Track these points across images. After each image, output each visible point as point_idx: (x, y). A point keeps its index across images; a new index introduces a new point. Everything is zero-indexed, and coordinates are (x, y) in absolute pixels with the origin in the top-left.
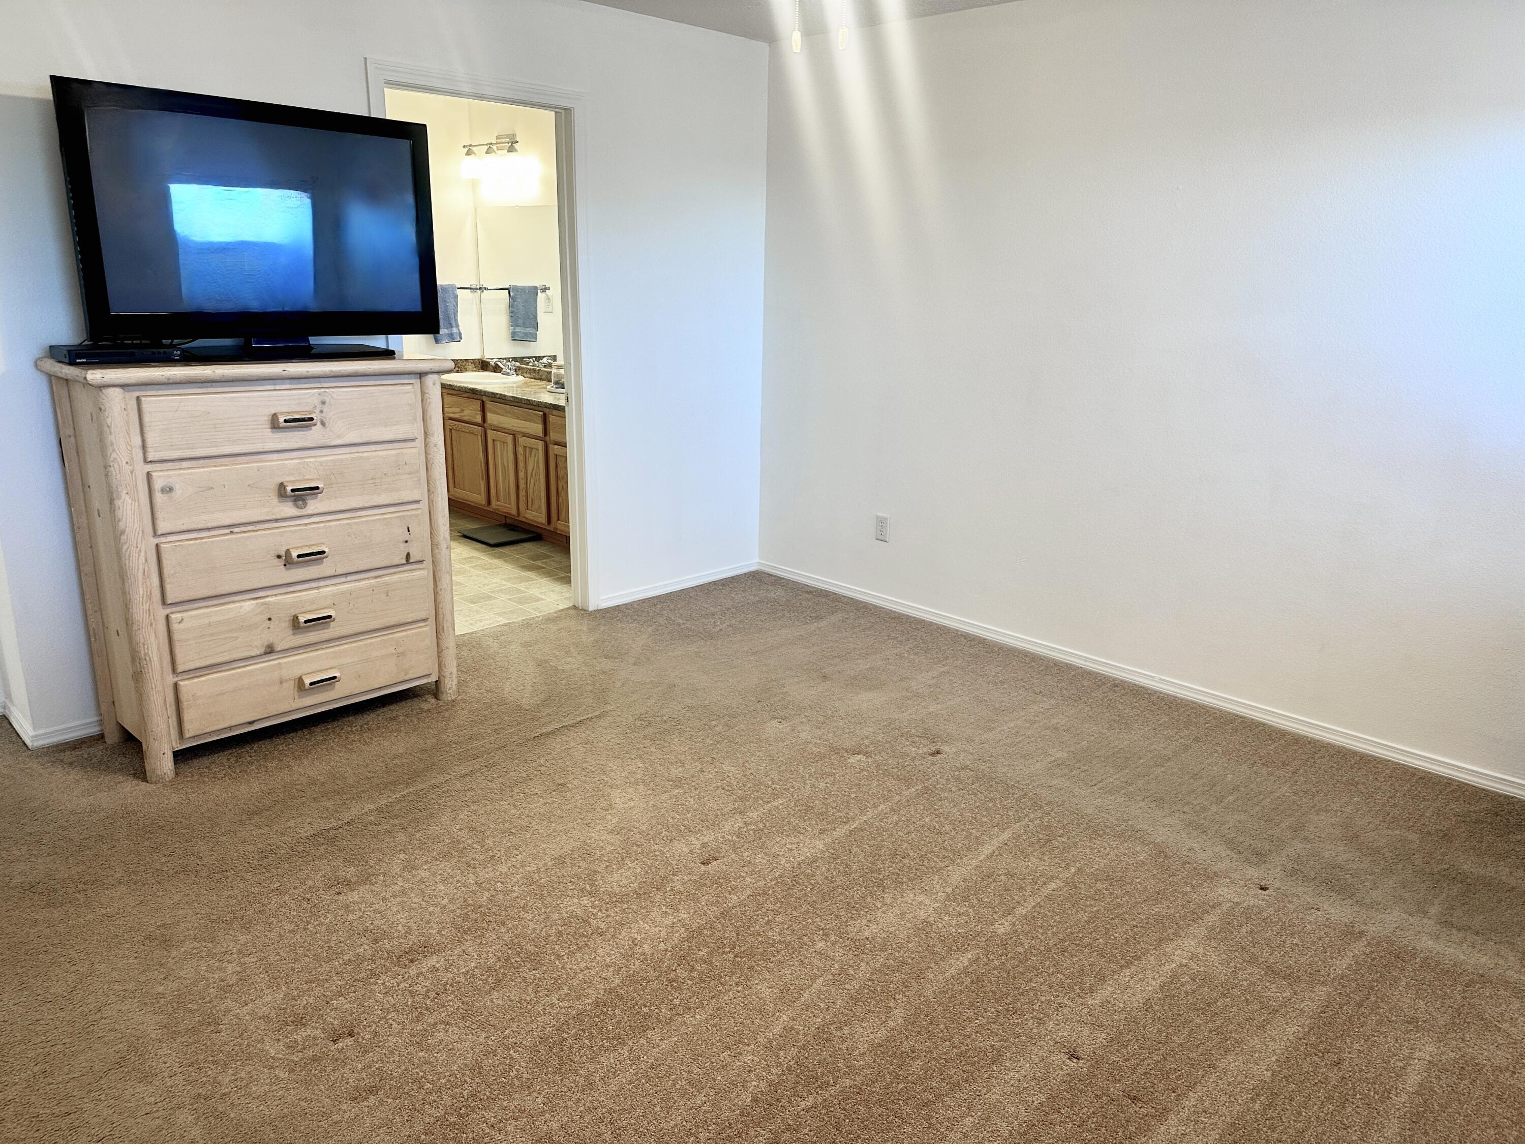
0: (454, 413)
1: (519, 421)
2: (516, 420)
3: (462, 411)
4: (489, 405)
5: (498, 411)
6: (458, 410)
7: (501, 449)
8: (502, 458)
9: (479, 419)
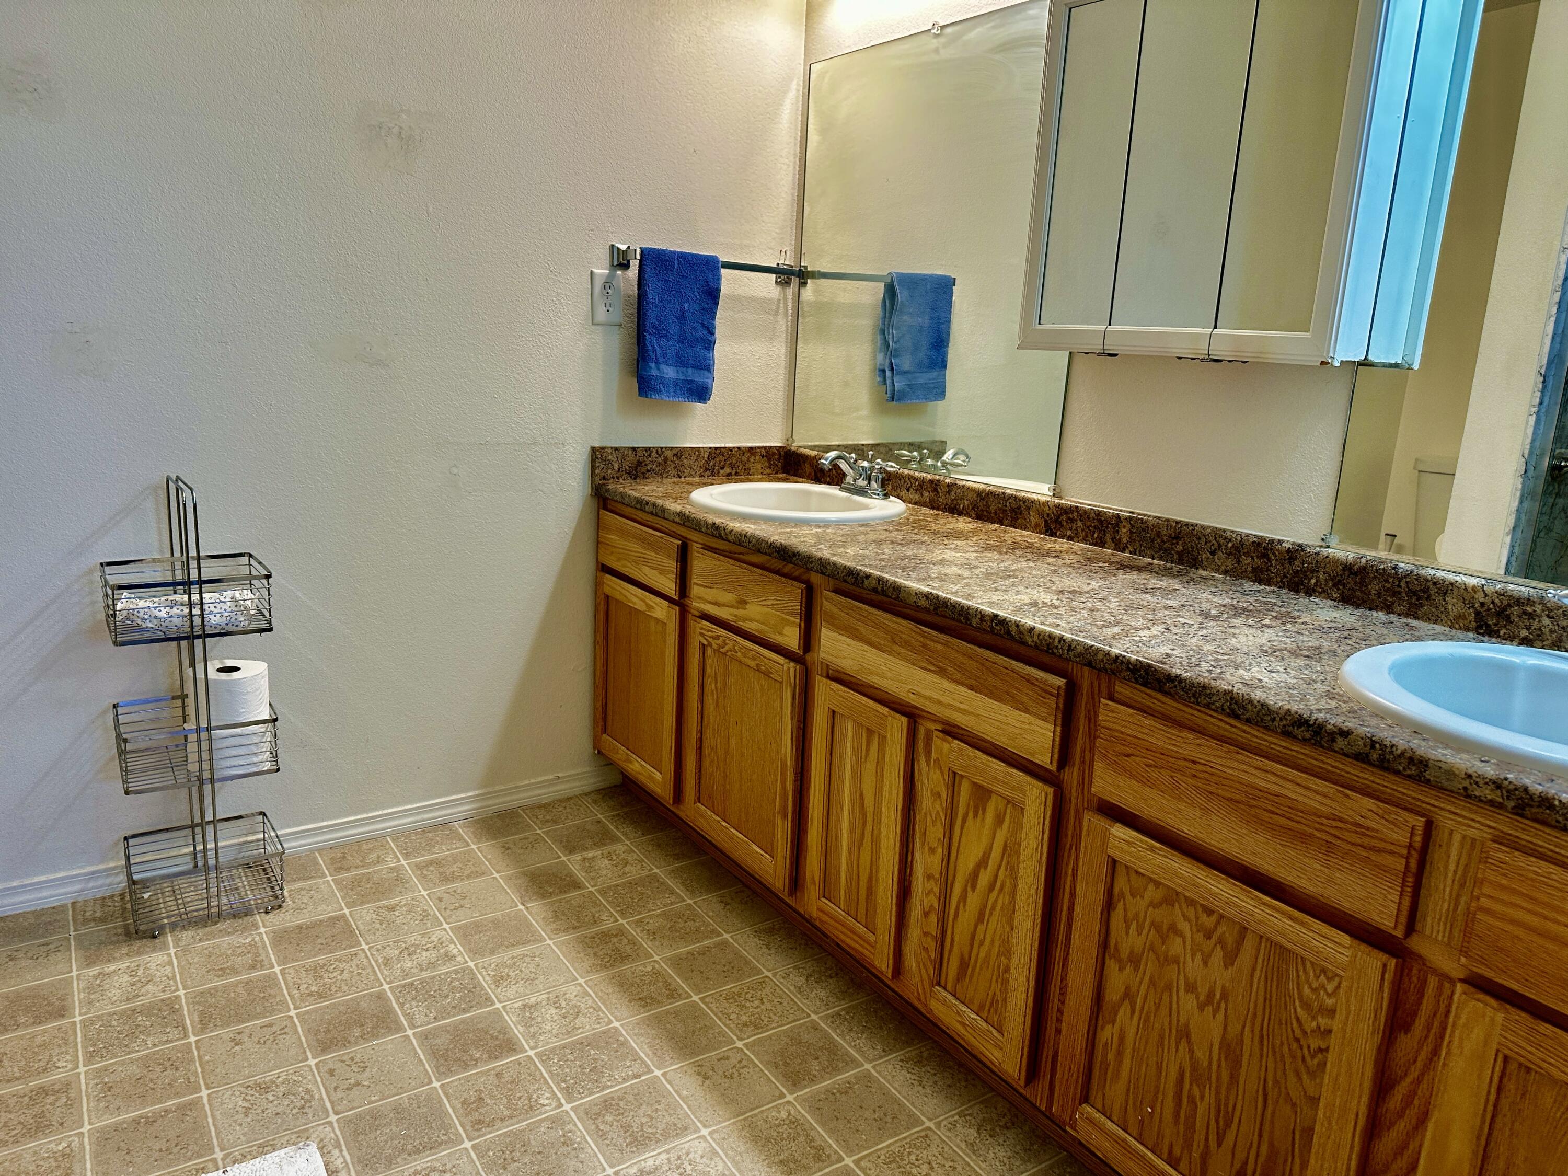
0: (716, 604)
1: (946, 684)
2: (935, 678)
3: (742, 603)
4: (829, 602)
5: (863, 630)
6: (729, 597)
7: (856, 750)
8: (857, 777)
9: (791, 638)
